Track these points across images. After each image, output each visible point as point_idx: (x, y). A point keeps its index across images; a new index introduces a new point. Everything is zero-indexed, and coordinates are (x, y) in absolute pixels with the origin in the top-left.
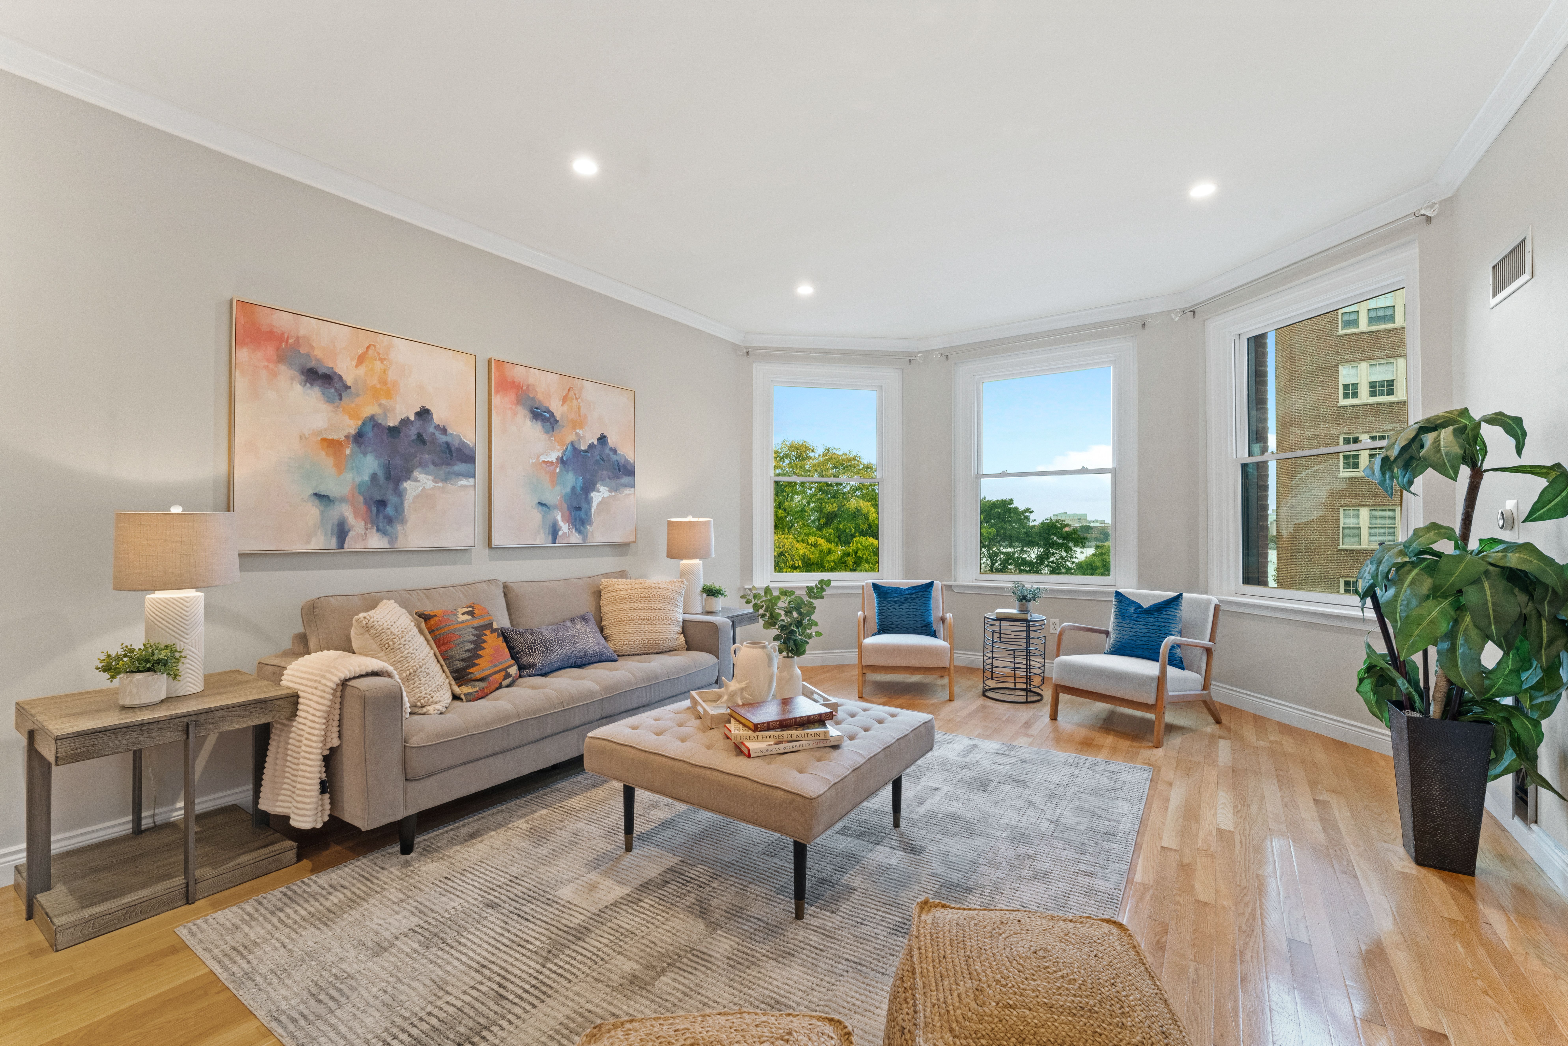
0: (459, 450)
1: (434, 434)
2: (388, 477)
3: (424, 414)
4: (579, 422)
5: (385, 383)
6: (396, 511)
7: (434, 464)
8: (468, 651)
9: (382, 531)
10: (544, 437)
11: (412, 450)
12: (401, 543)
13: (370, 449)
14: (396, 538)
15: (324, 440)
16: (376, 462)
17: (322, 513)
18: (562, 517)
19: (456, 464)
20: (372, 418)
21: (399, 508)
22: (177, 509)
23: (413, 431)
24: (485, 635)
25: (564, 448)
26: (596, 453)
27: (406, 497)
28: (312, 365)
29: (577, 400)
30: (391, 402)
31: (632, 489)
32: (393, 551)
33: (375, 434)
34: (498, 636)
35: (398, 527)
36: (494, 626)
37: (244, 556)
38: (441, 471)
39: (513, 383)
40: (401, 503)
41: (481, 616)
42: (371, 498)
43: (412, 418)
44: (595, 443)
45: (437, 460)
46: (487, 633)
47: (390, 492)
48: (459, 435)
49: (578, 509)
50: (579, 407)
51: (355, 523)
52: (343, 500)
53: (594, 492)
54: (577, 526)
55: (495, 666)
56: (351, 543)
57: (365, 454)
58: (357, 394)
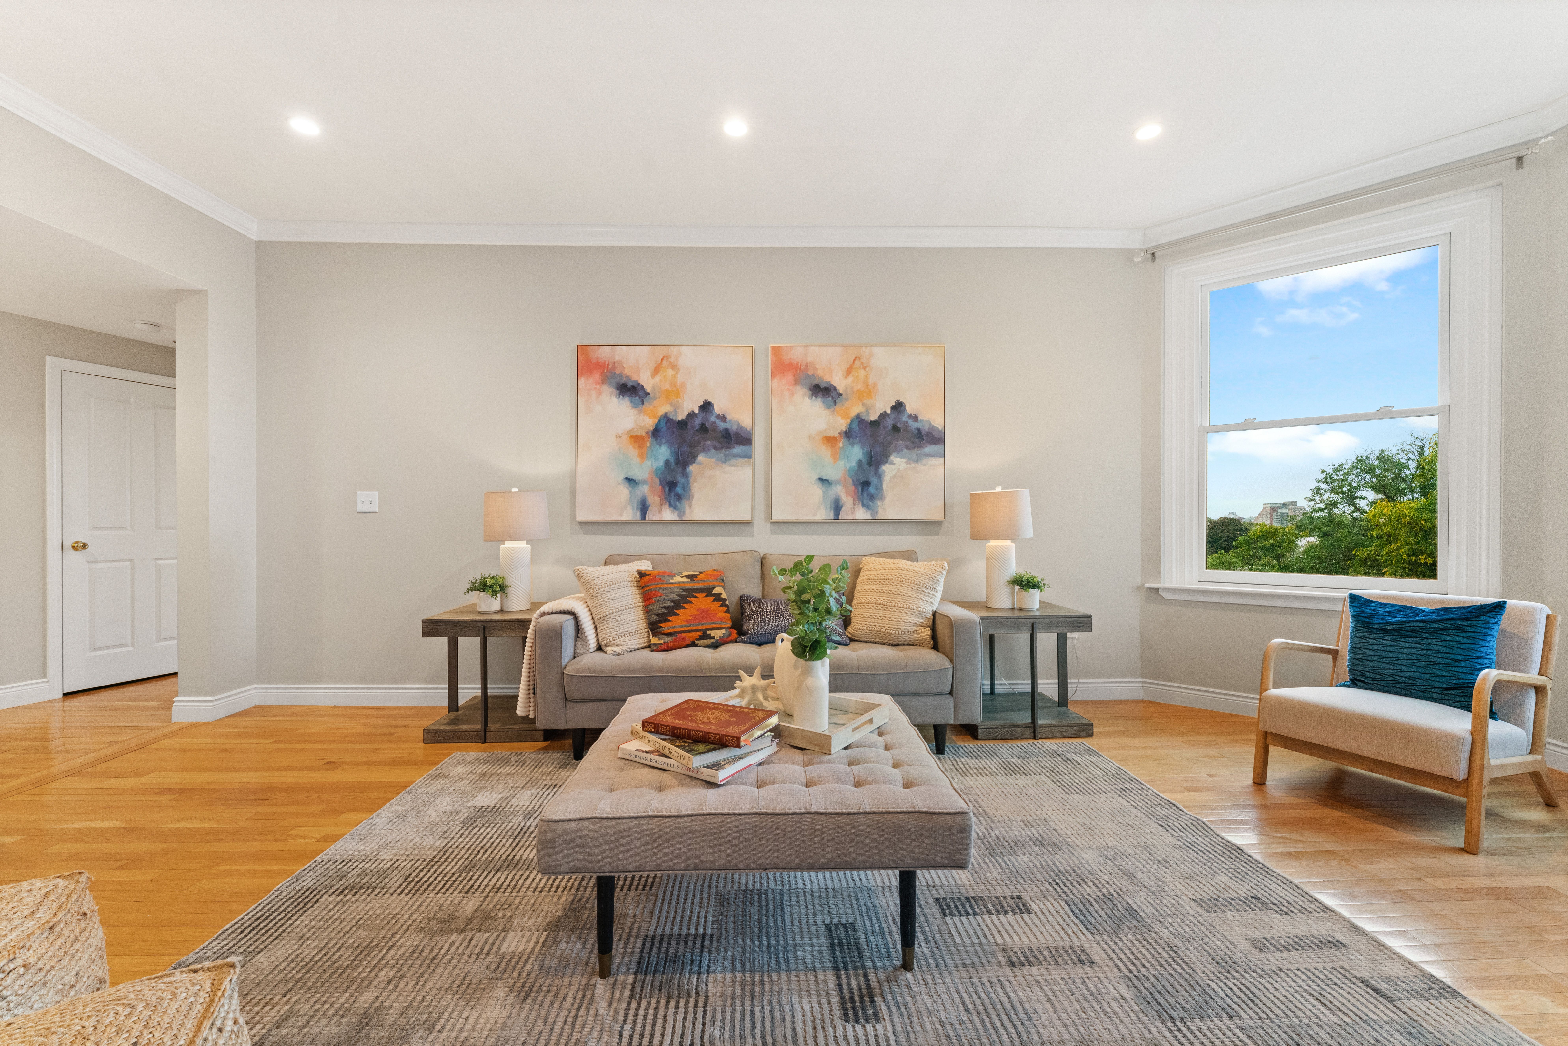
0: (737, 434)
1: (715, 423)
2: (678, 463)
3: (706, 406)
4: (868, 392)
5: (675, 385)
6: (684, 490)
7: (715, 448)
8: (664, 608)
9: (673, 507)
10: (827, 412)
11: (697, 438)
12: (688, 517)
13: (664, 441)
14: (684, 512)
15: (632, 437)
16: (669, 451)
17: (630, 492)
18: (847, 492)
19: (734, 447)
20: (666, 416)
21: (686, 488)
22: (515, 490)
23: (697, 422)
24: (696, 597)
25: (849, 421)
26: (889, 423)
27: (691, 479)
28: (623, 381)
29: (864, 368)
30: (680, 401)
31: (940, 456)
32: (681, 523)
33: (668, 428)
34: (714, 601)
35: (685, 503)
36: (715, 591)
37: (582, 523)
38: (722, 454)
39: (791, 364)
40: (688, 483)
41: (703, 581)
42: (665, 480)
43: (697, 411)
44: (889, 411)
45: (718, 445)
46: (701, 596)
47: (679, 474)
48: (737, 421)
49: (866, 484)
50: (867, 377)
51: (654, 500)
52: (645, 482)
53: (887, 465)
54: (865, 501)
55: (690, 626)
56: (651, 516)
57: (660, 445)
58: (655, 398)
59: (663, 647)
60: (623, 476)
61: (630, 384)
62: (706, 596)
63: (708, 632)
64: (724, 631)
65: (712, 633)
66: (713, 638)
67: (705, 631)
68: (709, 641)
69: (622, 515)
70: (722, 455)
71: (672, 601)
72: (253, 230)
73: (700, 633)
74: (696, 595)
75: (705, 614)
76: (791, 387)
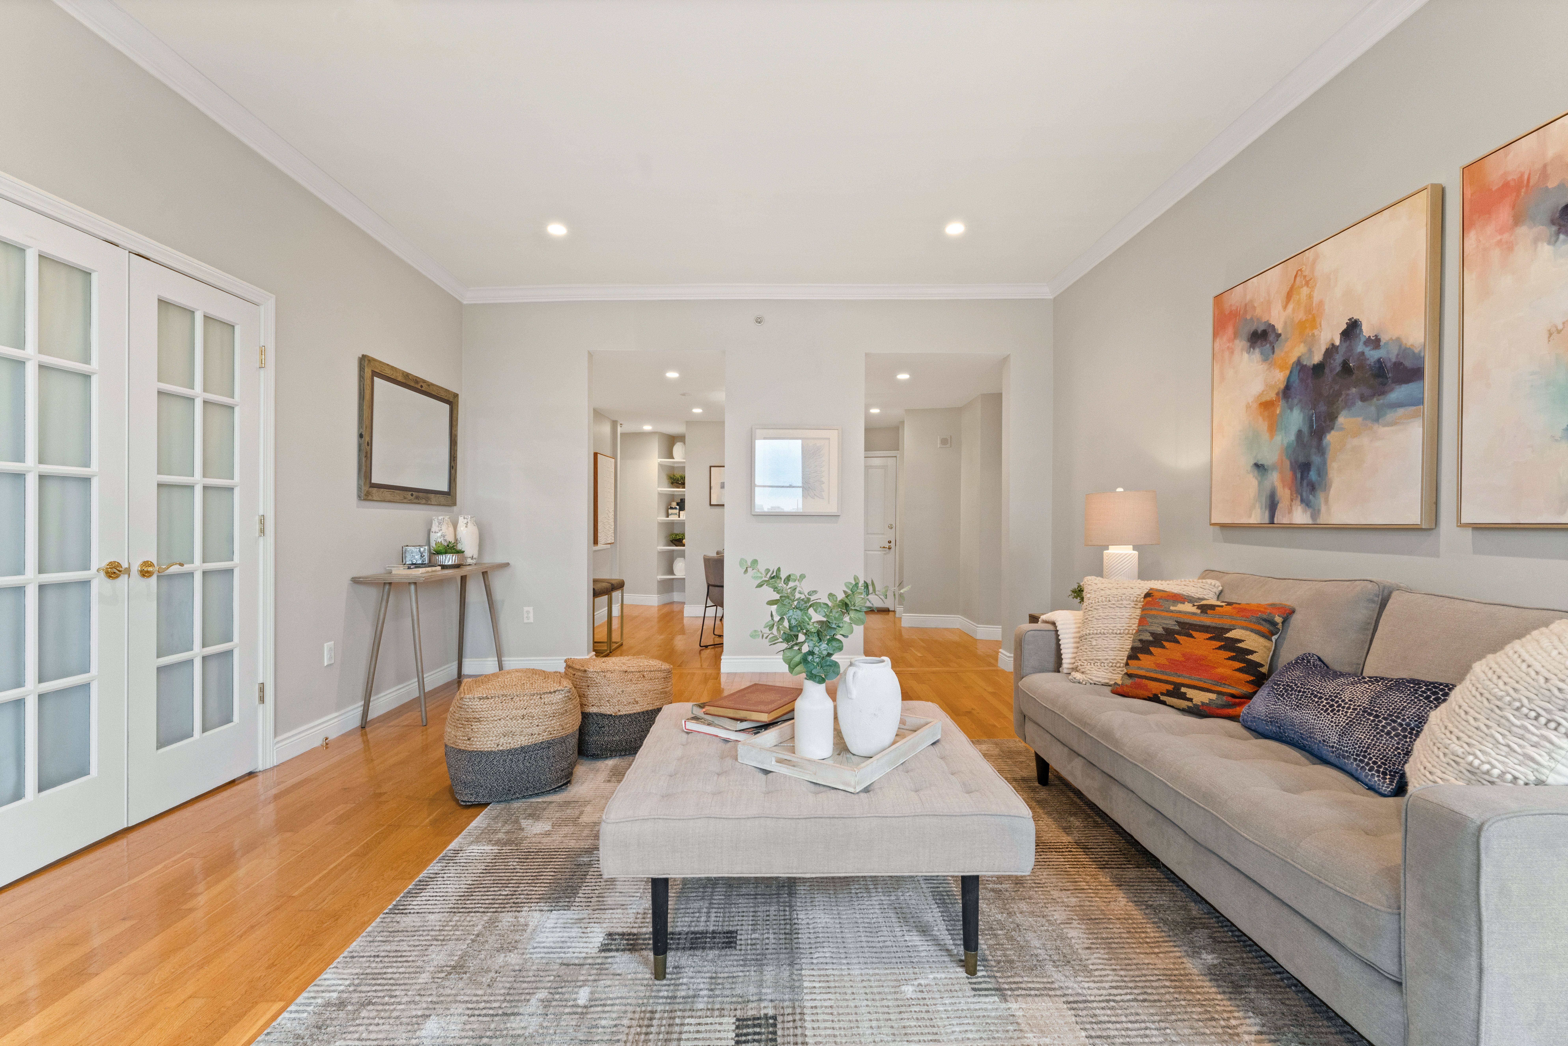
0: (1398, 365)
1: (1363, 353)
2: (1312, 432)
3: (1352, 328)
5: (1311, 310)
6: (1319, 475)
7: (1363, 398)
9: (1306, 503)
11: (1337, 387)
12: (1323, 519)
14: (1319, 511)
15: (1262, 404)
16: (1302, 415)
17: (1259, 484)
19: (1392, 390)
20: (1299, 362)
21: (1322, 472)
22: (1120, 490)
23: (1339, 359)
24: (1191, 636)
27: (1330, 455)
28: (1255, 327)
30: (1316, 332)
32: (1316, 527)
33: (1301, 380)
34: (1220, 648)
35: (1321, 495)
36: (1229, 635)
37: (1220, 527)
38: (1371, 408)
39: (1506, 185)
40: (1324, 463)
41: (1221, 616)
42: (1296, 462)
43: (1337, 342)
45: (1367, 391)
46: (1200, 636)
47: (1314, 450)
48: (1398, 340)
51: (1284, 494)
52: (1274, 467)
55: (1163, 673)
56: (1281, 518)
57: (1291, 409)
58: (1287, 340)
59: (1124, 691)
60: (1252, 463)
61: (1261, 329)
62: (1210, 639)
63: (1183, 690)
64: (1213, 696)
65: (1190, 693)
66: (1191, 700)
67: (1178, 686)
68: (1184, 704)
69: (1250, 516)
70: (1373, 409)
71: (1152, 634)
73: (1170, 687)
74: (1194, 633)
75: (1197, 664)
76: (1506, 236)
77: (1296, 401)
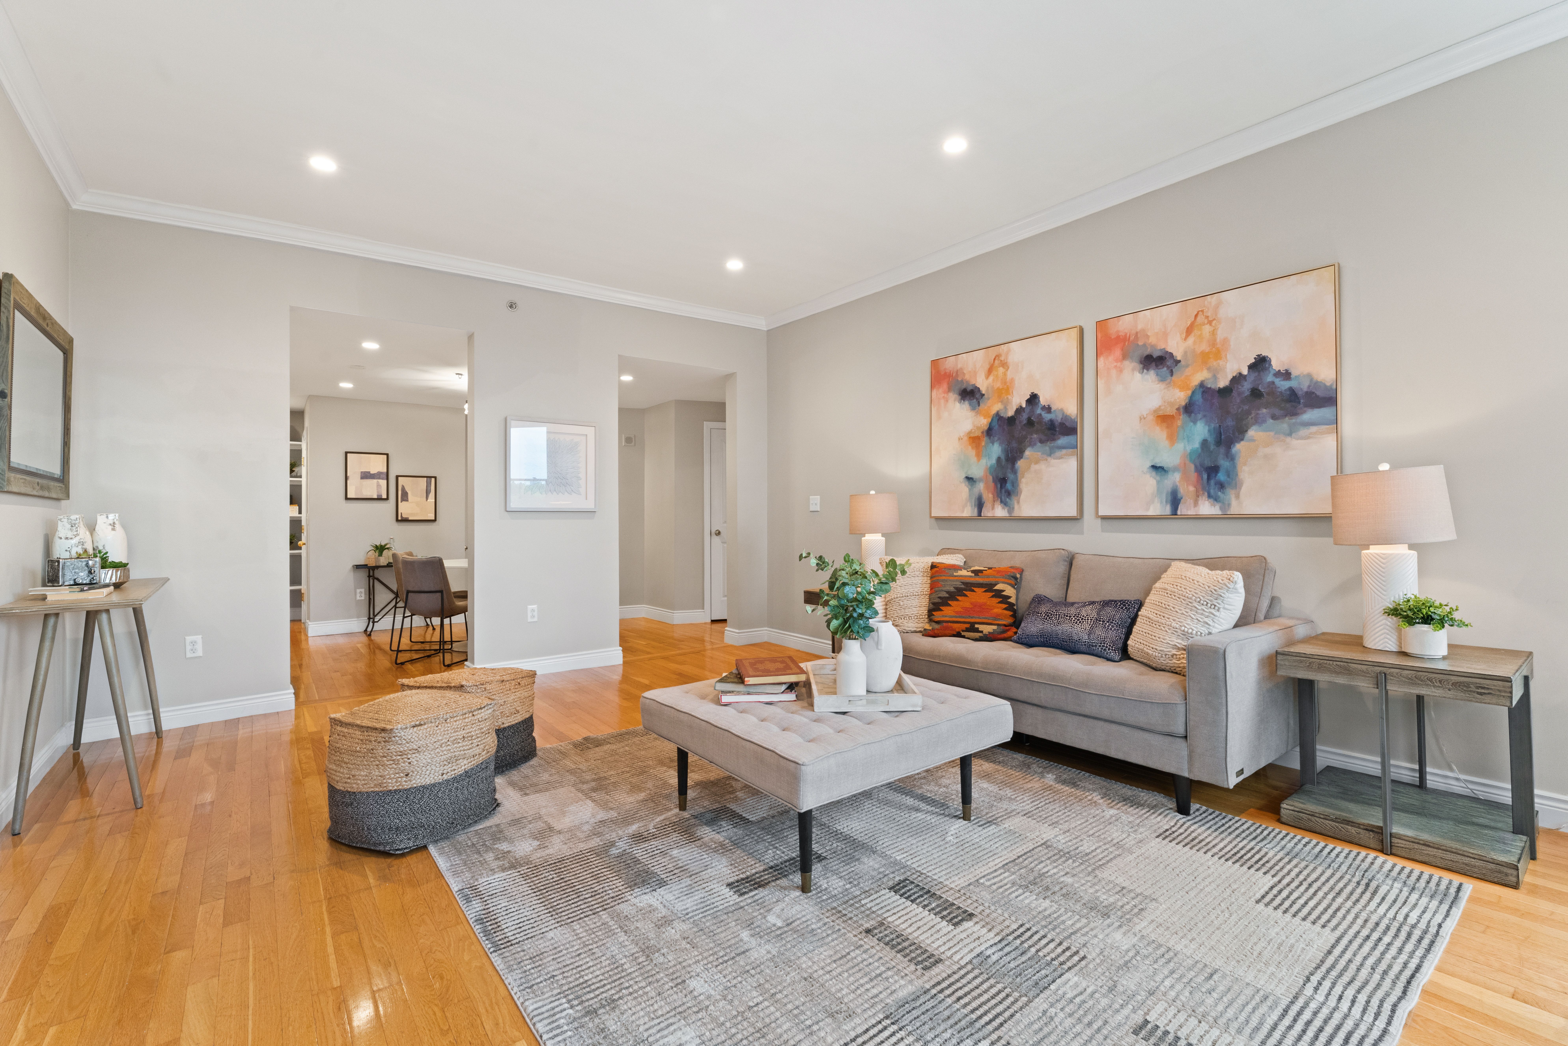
0: (1062, 424)
1: (1040, 415)
2: (1008, 459)
3: (1033, 399)
4: (1215, 352)
5: (1005, 383)
6: (1013, 486)
7: (1041, 442)
9: (1004, 503)
10: (1162, 386)
11: (1024, 433)
12: (1017, 513)
14: (1013, 508)
15: (971, 438)
16: (1000, 448)
17: (969, 490)
18: (1187, 481)
19: (1059, 438)
20: (997, 414)
21: (1015, 484)
22: (873, 492)
23: (1024, 416)
24: (973, 591)
25: (1189, 392)
26: (1246, 387)
27: (1019, 474)
28: (964, 387)
29: (1210, 323)
30: (1010, 397)
31: (1332, 424)
32: (1011, 519)
33: (1000, 426)
34: (992, 597)
35: (1014, 499)
36: (996, 588)
37: (938, 519)
39: (1118, 337)
40: (1016, 479)
41: (988, 576)
42: (997, 477)
43: (1024, 406)
44: (1245, 372)
45: (1043, 438)
46: (979, 591)
47: (1009, 470)
48: (1062, 410)
49: (1212, 471)
50: (1213, 333)
51: (988, 497)
52: (980, 480)
53: (1242, 443)
54: (1212, 491)
55: (960, 617)
56: (987, 512)
57: (993, 443)
58: (989, 399)
59: (931, 633)
60: (964, 476)
61: (969, 389)
62: (985, 591)
63: (976, 626)
64: (995, 627)
65: (981, 627)
66: (982, 632)
67: (973, 624)
68: (977, 635)
69: (963, 512)
70: (1047, 448)
71: (948, 592)
72: (762, 324)
73: (968, 626)
74: (975, 589)
75: (980, 608)
76: (1119, 364)
77: (996, 438)
